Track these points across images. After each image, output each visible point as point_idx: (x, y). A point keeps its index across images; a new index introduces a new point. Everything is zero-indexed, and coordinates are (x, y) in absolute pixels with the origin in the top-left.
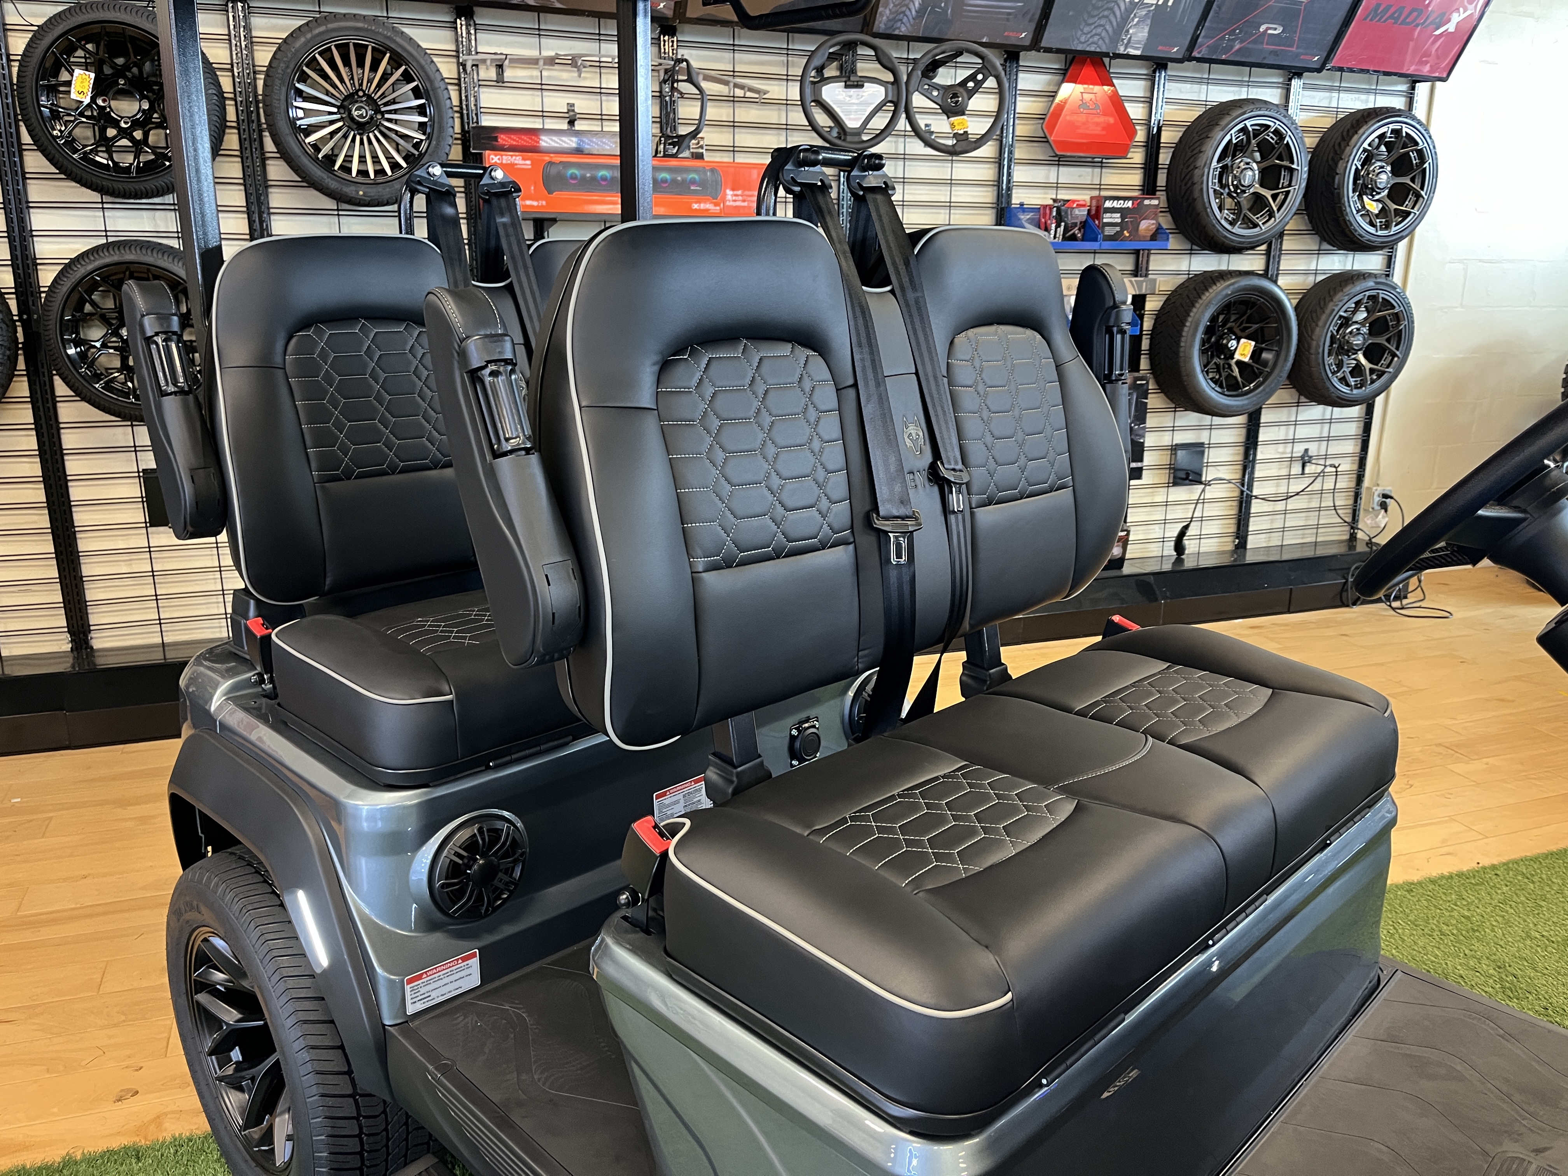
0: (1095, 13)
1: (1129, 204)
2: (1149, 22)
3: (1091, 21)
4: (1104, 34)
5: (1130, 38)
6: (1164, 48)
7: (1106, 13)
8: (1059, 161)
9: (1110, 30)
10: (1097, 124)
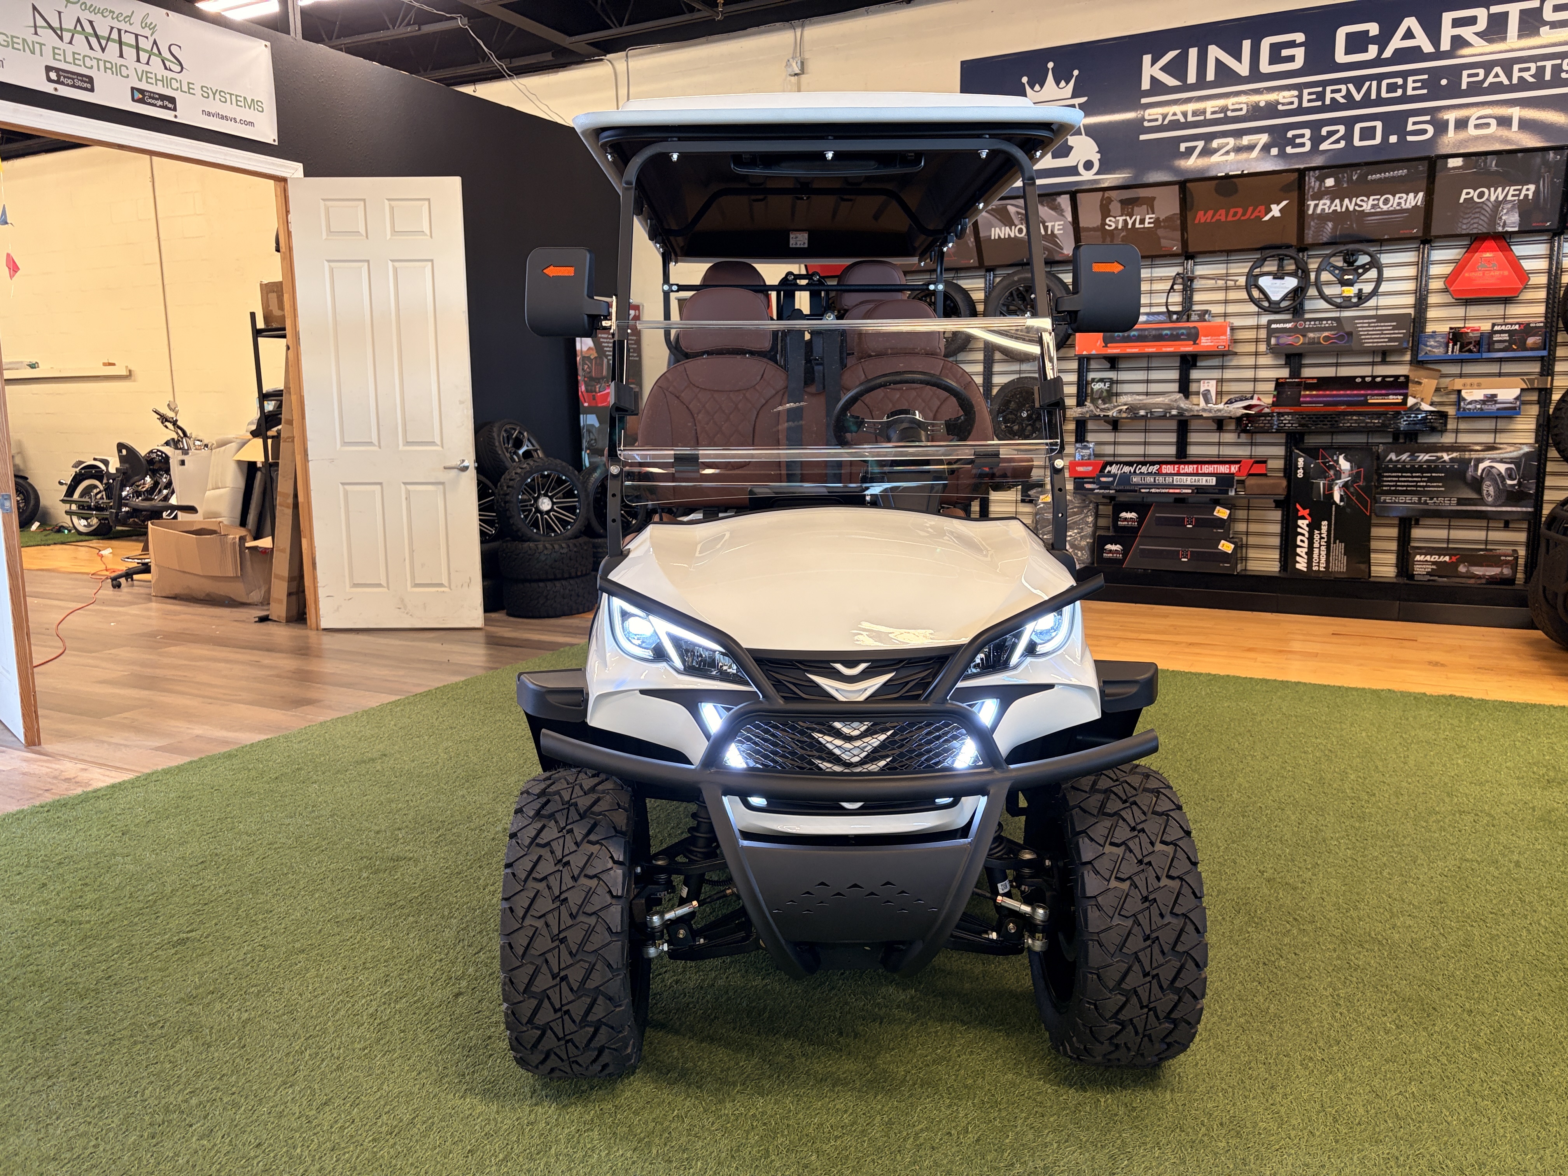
0: (1469, 211)
1: (1517, 327)
2: (1517, 210)
3: (1467, 216)
4: (1481, 222)
5: (1505, 222)
6: (1541, 224)
7: (1477, 210)
8: (1468, 302)
9: (1485, 219)
10: (1492, 276)
